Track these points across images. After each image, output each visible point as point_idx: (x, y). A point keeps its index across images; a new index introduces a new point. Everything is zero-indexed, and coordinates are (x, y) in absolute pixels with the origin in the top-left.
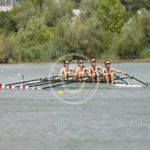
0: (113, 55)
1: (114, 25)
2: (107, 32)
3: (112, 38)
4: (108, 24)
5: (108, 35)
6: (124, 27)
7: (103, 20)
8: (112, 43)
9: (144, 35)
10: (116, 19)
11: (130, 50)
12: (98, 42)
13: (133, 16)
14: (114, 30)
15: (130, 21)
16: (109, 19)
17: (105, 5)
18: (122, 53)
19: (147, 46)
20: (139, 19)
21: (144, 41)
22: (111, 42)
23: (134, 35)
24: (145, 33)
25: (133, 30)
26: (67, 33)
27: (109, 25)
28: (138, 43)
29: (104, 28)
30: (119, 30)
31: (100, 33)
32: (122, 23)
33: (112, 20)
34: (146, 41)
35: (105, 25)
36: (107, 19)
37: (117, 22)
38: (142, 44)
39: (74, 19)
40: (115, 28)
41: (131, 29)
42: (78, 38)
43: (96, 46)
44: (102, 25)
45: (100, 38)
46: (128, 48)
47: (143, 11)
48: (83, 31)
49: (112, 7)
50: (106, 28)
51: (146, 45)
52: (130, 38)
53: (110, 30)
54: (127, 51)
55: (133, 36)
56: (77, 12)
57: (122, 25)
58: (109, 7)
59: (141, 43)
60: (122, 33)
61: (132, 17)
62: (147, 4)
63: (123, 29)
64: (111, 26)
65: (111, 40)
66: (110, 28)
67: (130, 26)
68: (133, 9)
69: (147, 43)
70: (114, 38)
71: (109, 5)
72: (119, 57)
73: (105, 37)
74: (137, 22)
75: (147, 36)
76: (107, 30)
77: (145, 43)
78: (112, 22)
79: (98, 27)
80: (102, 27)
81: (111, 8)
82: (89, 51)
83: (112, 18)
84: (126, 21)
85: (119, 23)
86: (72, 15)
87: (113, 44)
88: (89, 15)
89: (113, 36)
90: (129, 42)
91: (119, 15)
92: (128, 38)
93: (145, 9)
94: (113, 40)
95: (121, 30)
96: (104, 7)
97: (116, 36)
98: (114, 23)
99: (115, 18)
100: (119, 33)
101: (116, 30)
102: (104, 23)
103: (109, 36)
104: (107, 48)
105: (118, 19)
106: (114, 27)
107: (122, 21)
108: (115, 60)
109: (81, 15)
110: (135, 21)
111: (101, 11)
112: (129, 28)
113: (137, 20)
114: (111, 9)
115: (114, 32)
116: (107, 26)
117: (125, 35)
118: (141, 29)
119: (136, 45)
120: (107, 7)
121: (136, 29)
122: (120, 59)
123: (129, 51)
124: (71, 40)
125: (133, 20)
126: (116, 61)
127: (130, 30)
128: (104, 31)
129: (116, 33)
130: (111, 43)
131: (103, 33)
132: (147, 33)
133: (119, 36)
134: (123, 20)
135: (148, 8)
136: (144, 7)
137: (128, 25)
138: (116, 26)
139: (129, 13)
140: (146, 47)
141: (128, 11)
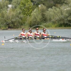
0: (27, 26)
2: (24, 15)
4: (25, 11)
12: (20, 20)
13: (37, 8)
15: (35, 10)
16: (25, 9)
17: (23, 2)
20: (40, 9)
25: (37, 14)
26: (5, 16)
34: (43, 20)
37: (29, 10)
38: (41, 21)
39: (9, 9)
42: (11, 18)
43: (19, 22)
45: (21, 18)
46: (34, 23)
48: (13, 15)
49: (27, 4)
55: (36, 17)
56: (10, 6)
57: (31, 12)
58: (25, 3)
60: (32, 16)
63: (32, 14)
66: (26, 14)
73: (23, 18)
74: (39, 11)
75: (43, 17)
78: (27, 11)
79: (20, 13)
80: (22, 13)
82: (16, 24)
84: (33, 10)
86: (8, 7)
88: (16, 7)
89: (27, 17)
90: (35, 20)
91: (30, 7)
92: (34, 18)
93: (42, 5)
94: (27, 19)
96: (23, 4)
99: (28, 9)
100: (30, 16)
102: (23, 11)
103: (25, 17)
104: (24, 23)
106: (28, 13)
107: (31, 10)
109: (12, 7)
111: (21, 6)
112: (35, 14)
116: (24, 13)
118: (41, 14)
119: (38, 21)
124: (7, 19)
125: (37, 10)
130: (26, 21)
135: (44, 4)
136: (42, 3)
137: (34, 12)
139: (35, 6)
140: (43, 22)
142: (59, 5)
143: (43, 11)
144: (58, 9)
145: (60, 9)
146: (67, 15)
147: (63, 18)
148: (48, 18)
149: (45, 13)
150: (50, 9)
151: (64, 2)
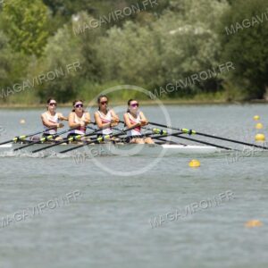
0: (29, 96)
1: (31, 42)
2: (18, 55)
3: (27, 65)
4: (20, 39)
5: (19, 59)
6: (48, 46)
7: (12, 33)
8: (26, 73)
9: (84, 60)
10: (33, 31)
11: (60, 87)
12: (3, 73)
13: (65, 26)
14: (30, 50)
15: (59, 34)
16: (21, 32)
17: (13, 5)
18: (45, 92)
19: (90, 79)
21: (85, 71)
22: (24, 71)
23: (67, 59)
24: (86, 56)
25: (65, 51)
27: (21, 42)
28: (74, 75)
29: (13, 46)
30: (38, 51)
31: (7, 57)
32: (45, 38)
33: (27, 33)
34: (88, 71)
35: (13, 42)
36: (18, 30)
37: (35, 36)
38: (81, 76)
40: (31, 47)
41: (61, 49)
44: (10, 42)
45: (6, 66)
46: (54, 83)
47: (82, 17)
49: (27, 10)
50: (16, 47)
51: (87, 77)
52: (59, 64)
53: (22, 51)
54: (53, 89)
55: (63, 61)
57: (45, 42)
58: (21, 9)
59: (78, 73)
60: (45, 56)
61: (62, 27)
62: (89, 5)
63: (46, 49)
64: (25, 44)
65: (24, 68)
66: (24, 48)
67: (59, 44)
68: (63, 14)
69: (89, 73)
70: (31, 65)
71: (22, 6)
72: (39, 99)
73: (14, 64)
74: (72, 37)
75: (90, 61)
76: (19, 50)
77: (86, 74)
78: (26, 37)
80: (8, 45)
81: (24, 11)
83: (28, 29)
84: (52, 34)
85: (39, 39)
87: (28, 75)
89: (28, 62)
91: (40, 24)
92: (56, 64)
93: (85, 14)
94: (28, 69)
95: (43, 51)
96: (12, 10)
97: (33, 62)
98: (29, 39)
100: (39, 56)
101: (35, 50)
102: (13, 39)
103: (22, 62)
104: (18, 82)
105: (37, 31)
106: (31, 45)
107: (44, 34)
108: (32, 104)
110: (68, 36)
111: (7, 17)
112: (57, 48)
113: (71, 33)
114: (26, 14)
115: (30, 54)
116: (17, 45)
117: (49, 60)
118: (80, 49)
119: (70, 77)
120: (19, 10)
121: (69, 49)
122: (41, 102)
123: (56, 88)
125: (65, 34)
126: (35, 105)
127: (58, 51)
128: (12, 52)
129: (34, 56)
130: (25, 75)
131: (12, 56)
132: (90, 57)
133: (39, 63)
134: (47, 33)
135: (91, 12)
136: (84, 9)
137: (55, 42)
138: (33, 43)
139: (57, 20)
140: (88, 81)
141: (56, 17)
142: (148, 17)
143: (88, 37)
144: (144, 31)
145: (151, 29)
146: (179, 52)
147: (164, 63)
148: (108, 63)
149: (94, 47)
150: (113, 31)
151: (166, 5)
